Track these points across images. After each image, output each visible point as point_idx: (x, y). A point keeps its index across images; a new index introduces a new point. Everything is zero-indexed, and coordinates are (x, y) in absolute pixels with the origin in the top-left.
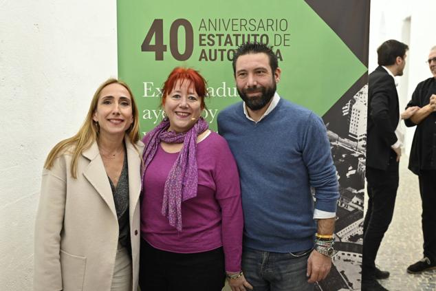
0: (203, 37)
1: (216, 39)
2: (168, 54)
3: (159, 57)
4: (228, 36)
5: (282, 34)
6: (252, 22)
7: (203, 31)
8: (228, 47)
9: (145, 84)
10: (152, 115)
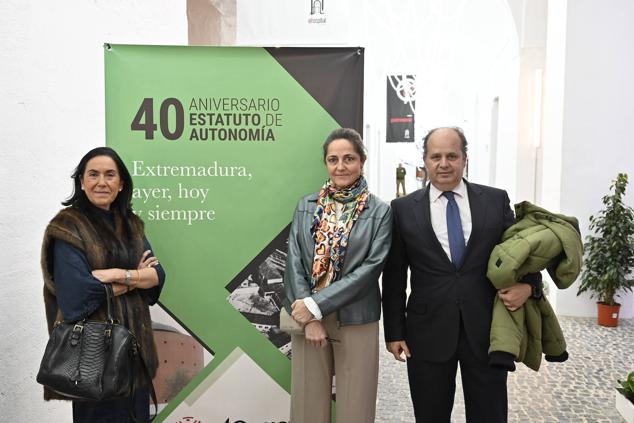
0: (194, 117)
1: (207, 118)
2: (158, 133)
3: (149, 136)
4: (219, 115)
5: (274, 113)
6: (243, 102)
7: (193, 110)
8: (219, 126)
9: (135, 162)
10: (142, 193)
